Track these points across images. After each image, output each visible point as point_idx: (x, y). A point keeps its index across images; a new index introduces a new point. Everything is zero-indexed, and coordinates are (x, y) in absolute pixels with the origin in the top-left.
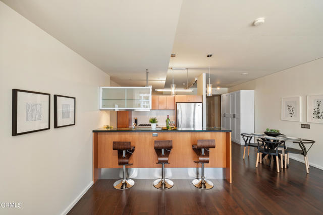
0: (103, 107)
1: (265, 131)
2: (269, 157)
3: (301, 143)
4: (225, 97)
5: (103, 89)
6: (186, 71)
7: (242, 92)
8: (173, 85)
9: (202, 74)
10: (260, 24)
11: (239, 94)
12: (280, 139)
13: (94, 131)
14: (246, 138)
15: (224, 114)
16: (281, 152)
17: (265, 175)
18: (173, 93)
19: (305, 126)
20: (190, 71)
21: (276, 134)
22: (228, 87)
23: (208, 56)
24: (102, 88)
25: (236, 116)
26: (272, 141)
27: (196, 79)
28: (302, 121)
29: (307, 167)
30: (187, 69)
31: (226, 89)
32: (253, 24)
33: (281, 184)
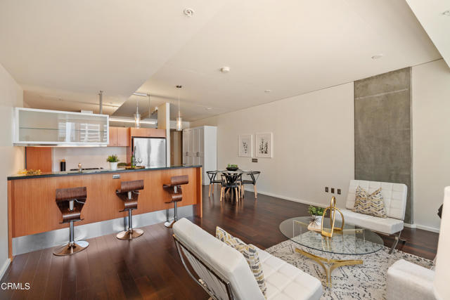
0: (20, 140)
1: (227, 167)
2: (230, 192)
3: (252, 174)
4: (187, 133)
5: (20, 111)
6: (148, 98)
7: (206, 128)
8: (138, 115)
9: (165, 103)
10: (227, 72)
11: (203, 130)
12: (238, 172)
13: (9, 179)
14: (211, 175)
15: (187, 153)
16: (238, 184)
17: (227, 208)
18: (138, 125)
19: (255, 160)
20: (152, 99)
21: (235, 169)
22: (190, 121)
23: (178, 87)
24: (17, 109)
25: (200, 155)
26: (232, 174)
27: (156, 108)
28: (252, 156)
29: (256, 194)
30: (149, 95)
31: (188, 124)
32: (222, 70)
33: (239, 213)
